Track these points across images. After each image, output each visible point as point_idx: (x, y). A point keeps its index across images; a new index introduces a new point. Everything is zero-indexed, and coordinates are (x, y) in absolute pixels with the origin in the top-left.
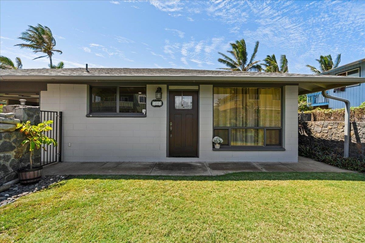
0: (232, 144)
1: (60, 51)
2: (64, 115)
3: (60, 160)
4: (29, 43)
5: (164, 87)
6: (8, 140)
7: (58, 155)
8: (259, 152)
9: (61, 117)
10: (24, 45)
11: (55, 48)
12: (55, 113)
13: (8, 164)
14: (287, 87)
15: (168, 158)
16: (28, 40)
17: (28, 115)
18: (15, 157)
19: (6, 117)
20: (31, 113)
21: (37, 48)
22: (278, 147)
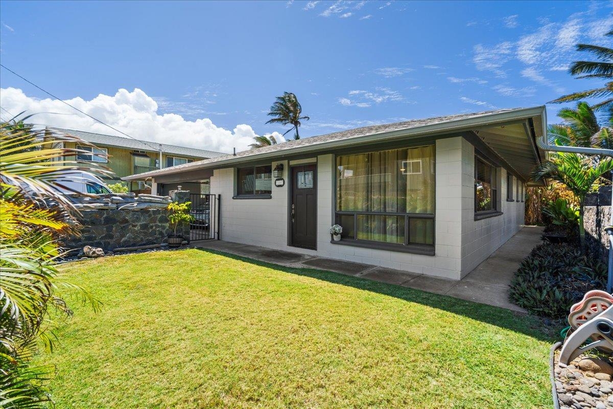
0: (361, 236)
1: (306, 117)
2: (223, 198)
3: (218, 239)
4: (277, 117)
5: (285, 162)
6: (164, 215)
7: (216, 233)
8: (392, 252)
9: (219, 199)
10: (273, 121)
11: (301, 115)
12: (213, 196)
13: (164, 231)
14: (438, 142)
15: (289, 247)
16: (276, 114)
17: (179, 198)
18: (169, 227)
19: (163, 199)
20: (181, 196)
21: (285, 120)
22: (429, 248)
